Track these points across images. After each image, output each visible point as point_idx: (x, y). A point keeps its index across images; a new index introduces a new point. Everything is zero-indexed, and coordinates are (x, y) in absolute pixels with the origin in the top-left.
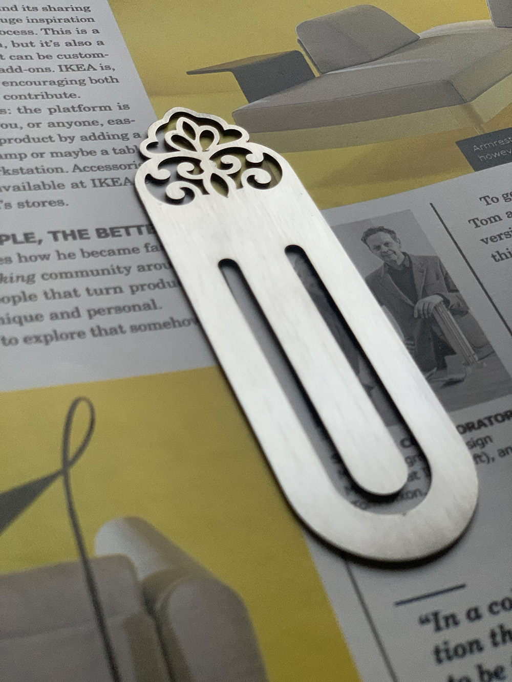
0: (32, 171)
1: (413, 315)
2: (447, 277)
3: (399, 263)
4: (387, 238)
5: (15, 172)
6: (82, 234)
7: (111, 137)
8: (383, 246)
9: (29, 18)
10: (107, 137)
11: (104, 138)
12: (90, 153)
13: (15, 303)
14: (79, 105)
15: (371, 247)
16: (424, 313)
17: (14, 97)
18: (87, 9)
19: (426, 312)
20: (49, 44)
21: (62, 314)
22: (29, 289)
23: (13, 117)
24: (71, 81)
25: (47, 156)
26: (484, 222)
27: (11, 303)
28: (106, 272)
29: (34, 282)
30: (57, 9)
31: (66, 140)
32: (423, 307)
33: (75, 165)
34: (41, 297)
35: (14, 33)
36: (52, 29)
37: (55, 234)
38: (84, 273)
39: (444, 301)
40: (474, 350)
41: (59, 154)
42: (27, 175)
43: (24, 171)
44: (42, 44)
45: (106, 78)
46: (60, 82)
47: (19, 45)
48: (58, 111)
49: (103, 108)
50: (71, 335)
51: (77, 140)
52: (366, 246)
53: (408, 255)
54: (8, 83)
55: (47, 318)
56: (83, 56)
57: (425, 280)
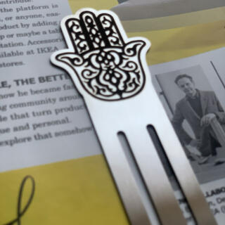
0: (7, 45)
6: (31, 81)
8: (185, 85)
10: (46, 24)
14: (32, 6)
15: (179, 86)
16: (205, 123)
19: (207, 123)
21: (20, 128)
22: (3, 114)
25: (15, 36)
28: (43, 102)
29: (6, 110)
31: (25, 26)
32: (206, 120)
33: (29, 41)
34: (9, 118)
37: (17, 82)
38: (32, 104)
39: (216, 117)
41: (21, 35)
43: (3, 46)
48: (21, 10)
49: (44, 7)
51: (31, 25)
53: (199, 91)
55: (12, 130)
57: (207, 104)
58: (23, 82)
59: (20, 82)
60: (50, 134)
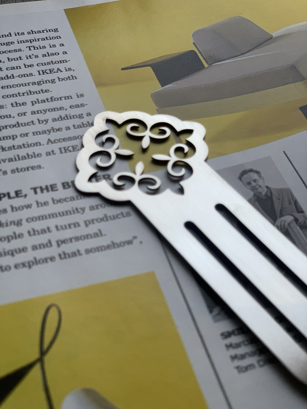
0: (21, 146)
2: (296, 203)
3: (264, 193)
5: (10, 148)
6: (53, 188)
7: (72, 117)
8: (252, 182)
9: (19, 40)
10: (69, 118)
11: (68, 119)
12: (58, 130)
13: (9, 241)
14: (51, 98)
15: (244, 183)
17: (9, 96)
18: (56, 30)
19: (282, 227)
20: (31, 57)
21: (40, 245)
22: (18, 230)
23: (8, 110)
24: (46, 81)
25: (31, 135)
27: (7, 240)
28: (68, 213)
29: (21, 224)
30: (37, 32)
31: (43, 122)
32: (281, 224)
33: (49, 140)
34: (26, 235)
35: (9, 51)
36: (34, 46)
37: (35, 189)
38: (55, 215)
39: (294, 220)
41: (38, 133)
42: (17, 150)
43: (16, 147)
44: (27, 57)
45: (69, 77)
46: (39, 82)
47: (12, 60)
48: (37, 103)
49: (67, 98)
50: (45, 260)
51: (50, 121)
52: (242, 183)
53: (270, 188)
54: (5, 87)
55: (30, 249)
56: (53, 63)
57: (282, 205)
58: (42, 190)
59: (39, 190)
60: (78, 251)
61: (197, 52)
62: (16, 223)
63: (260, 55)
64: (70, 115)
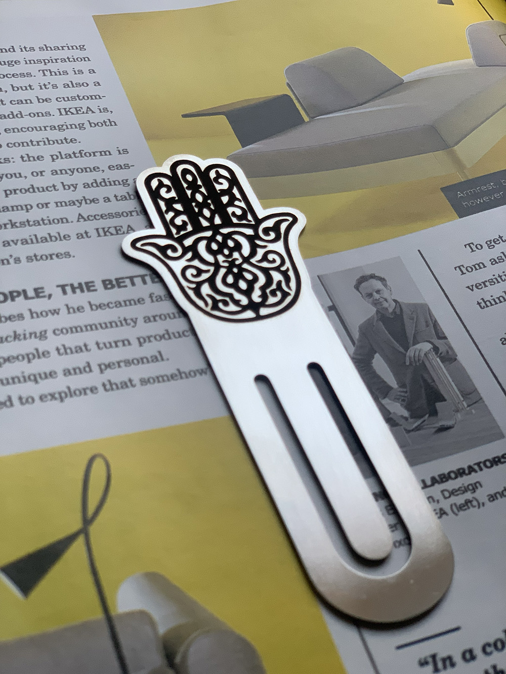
0: (39, 222)
1: (405, 363)
2: (436, 324)
3: (391, 310)
4: (378, 285)
5: (23, 224)
6: (88, 286)
7: (112, 183)
8: (375, 294)
9: (27, 59)
10: (108, 184)
11: (106, 185)
12: (93, 201)
13: (29, 360)
14: (80, 151)
16: (414, 359)
18: (82, 48)
19: (417, 359)
20: (47, 87)
21: (74, 370)
22: (42, 346)
23: (16, 166)
24: (71, 125)
25: (52, 205)
26: (470, 270)
27: (26, 360)
28: (114, 324)
29: (46, 338)
30: (53, 49)
31: (69, 188)
32: (414, 354)
33: (80, 215)
34: (54, 353)
35: (13, 75)
36: (50, 70)
37: (63, 287)
38: (94, 327)
39: (433, 348)
40: (463, 397)
41: (63, 204)
42: (33, 227)
43: (31, 223)
44: (41, 87)
45: (104, 121)
46: (60, 126)
47: (18, 89)
48: (60, 157)
49: (103, 153)
50: (84, 391)
51: (80, 187)
52: (359, 294)
53: (399, 302)
54: (10, 130)
55: (60, 374)
56: (81, 98)
57: (416, 327)
58: (73, 289)
59: (68, 289)
60: (130, 381)
61: (293, 97)
62: (38, 334)
63: (384, 107)
64: (109, 180)
